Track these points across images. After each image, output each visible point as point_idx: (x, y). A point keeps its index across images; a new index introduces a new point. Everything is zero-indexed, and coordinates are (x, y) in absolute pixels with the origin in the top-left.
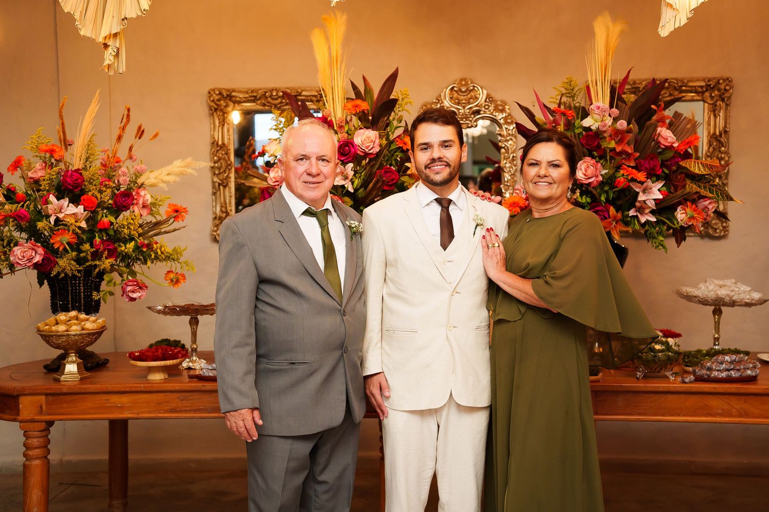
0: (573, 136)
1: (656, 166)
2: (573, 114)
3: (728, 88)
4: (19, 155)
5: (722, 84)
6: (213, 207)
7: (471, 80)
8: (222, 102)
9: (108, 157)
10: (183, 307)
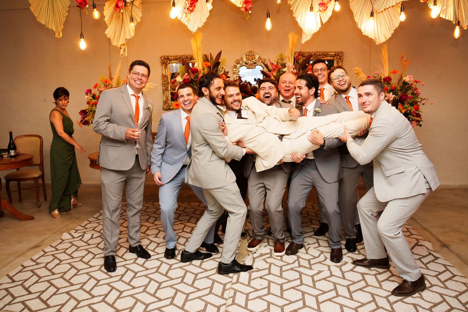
5: (340, 54)
6: (163, 98)
7: (253, 51)
8: (165, 60)
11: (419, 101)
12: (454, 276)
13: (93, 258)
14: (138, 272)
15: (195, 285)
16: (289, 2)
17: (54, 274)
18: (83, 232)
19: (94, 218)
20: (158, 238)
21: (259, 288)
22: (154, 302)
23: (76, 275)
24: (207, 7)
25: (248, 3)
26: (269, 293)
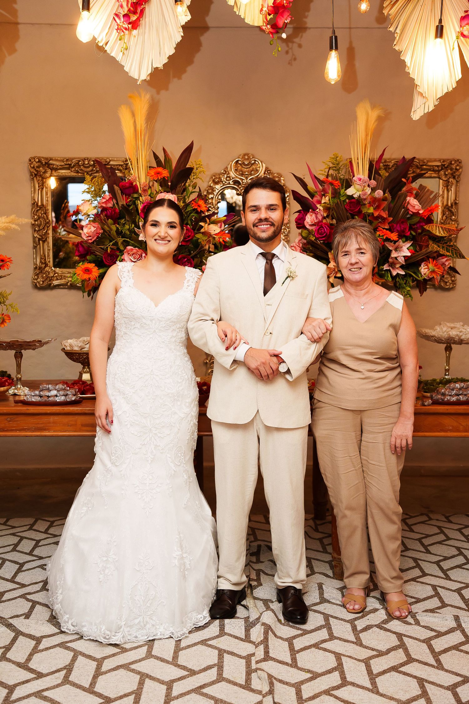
0: (339, 202)
1: (406, 229)
2: (339, 184)
3: (458, 168)
5: (453, 164)
6: (34, 259)
7: (252, 155)
8: (41, 168)
10: (9, 343)
16: (387, 11)
24: (175, 17)
25: (280, 11)
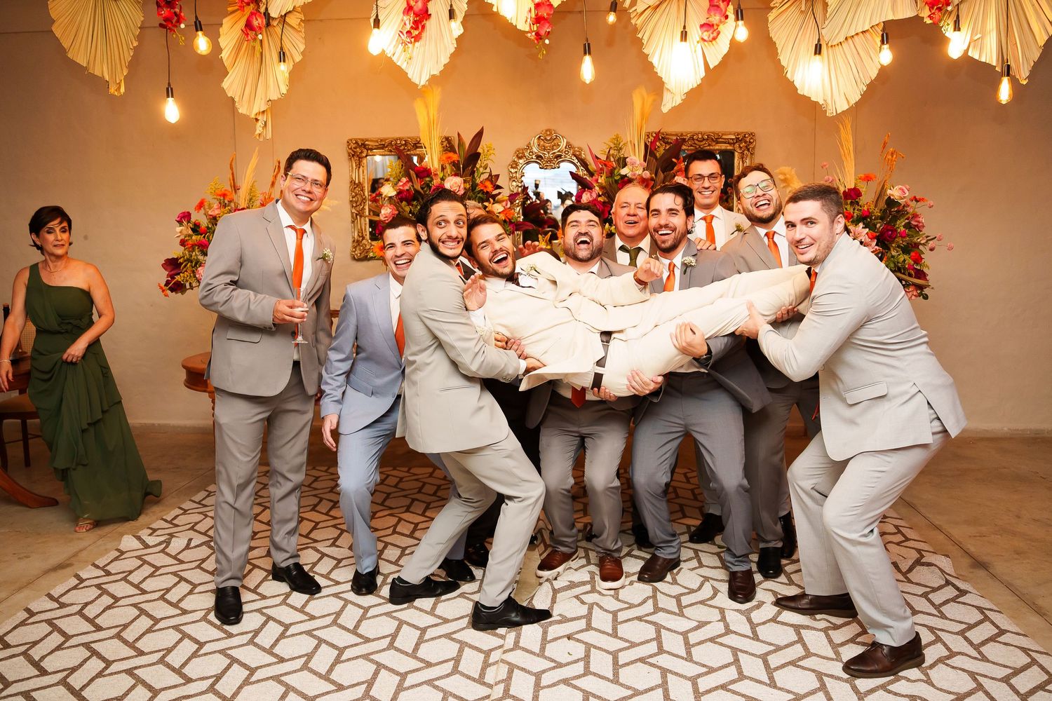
3: (752, 141)
4: (202, 198)
5: (747, 138)
6: (352, 233)
7: (554, 130)
8: (358, 149)
9: (265, 198)
11: (922, 242)
12: (1002, 632)
13: (191, 592)
14: (291, 624)
15: (420, 654)
16: (633, 21)
17: (99, 628)
18: (168, 534)
19: (195, 502)
20: (338, 546)
21: (564, 661)
22: (328, 693)
23: (149, 631)
24: (450, 31)
25: (542, 22)
26: (587, 672)
